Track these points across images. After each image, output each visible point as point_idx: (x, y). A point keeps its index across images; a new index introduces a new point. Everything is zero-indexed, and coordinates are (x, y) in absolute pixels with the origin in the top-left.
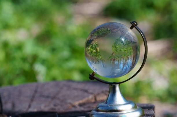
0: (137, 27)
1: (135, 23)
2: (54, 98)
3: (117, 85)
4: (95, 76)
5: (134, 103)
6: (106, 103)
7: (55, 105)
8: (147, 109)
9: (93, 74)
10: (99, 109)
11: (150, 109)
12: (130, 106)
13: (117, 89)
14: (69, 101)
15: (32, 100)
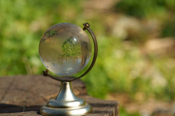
0: (90, 28)
1: (87, 25)
2: (27, 91)
3: (68, 82)
4: (48, 73)
5: (84, 100)
6: (56, 99)
7: (27, 98)
8: (110, 106)
9: (47, 71)
10: (50, 104)
11: (112, 106)
12: (78, 103)
13: (68, 86)
14: (41, 95)
15: (6, 93)
